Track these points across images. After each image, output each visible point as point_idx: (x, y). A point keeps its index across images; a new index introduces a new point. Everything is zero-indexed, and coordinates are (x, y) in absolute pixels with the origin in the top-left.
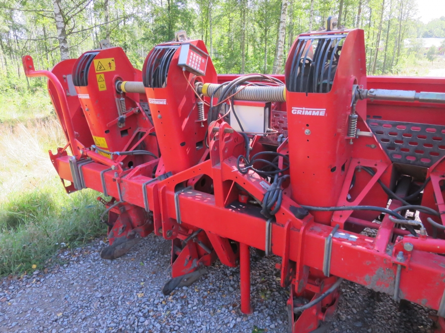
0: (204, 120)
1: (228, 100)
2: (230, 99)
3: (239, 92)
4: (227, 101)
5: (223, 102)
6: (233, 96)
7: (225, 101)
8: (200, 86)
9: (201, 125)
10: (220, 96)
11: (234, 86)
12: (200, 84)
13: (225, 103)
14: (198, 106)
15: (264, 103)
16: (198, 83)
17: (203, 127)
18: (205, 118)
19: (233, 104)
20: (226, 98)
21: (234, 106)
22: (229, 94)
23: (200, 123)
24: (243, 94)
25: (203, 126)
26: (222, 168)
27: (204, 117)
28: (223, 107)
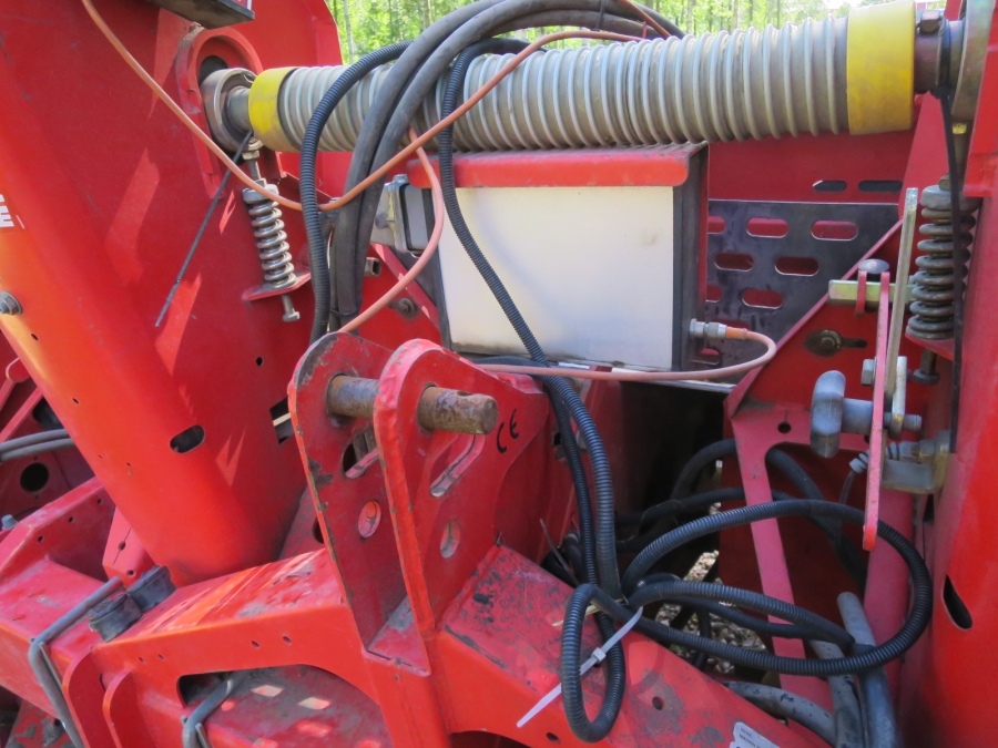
0: (296, 280)
1: (414, 155)
2: (430, 148)
3: (484, 95)
4: (408, 166)
5: (388, 176)
6: (450, 127)
7: (400, 167)
8: (239, 91)
9: (282, 311)
10: (363, 138)
11: (448, 57)
12: (234, 81)
13: (400, 179)
14: (245, 208)
15: (680, 154)
16: (220, 76)
17: (295, 323)
18: (297, 272)
19: (453, 179)
20: (400, 143)
21: (460, 193)
22: (419, 117)
23: (274, 302)
24: (516, 111)
25: (296, 314)
26: (434, 669)
27: (290, 268)
28: (387, 205)
